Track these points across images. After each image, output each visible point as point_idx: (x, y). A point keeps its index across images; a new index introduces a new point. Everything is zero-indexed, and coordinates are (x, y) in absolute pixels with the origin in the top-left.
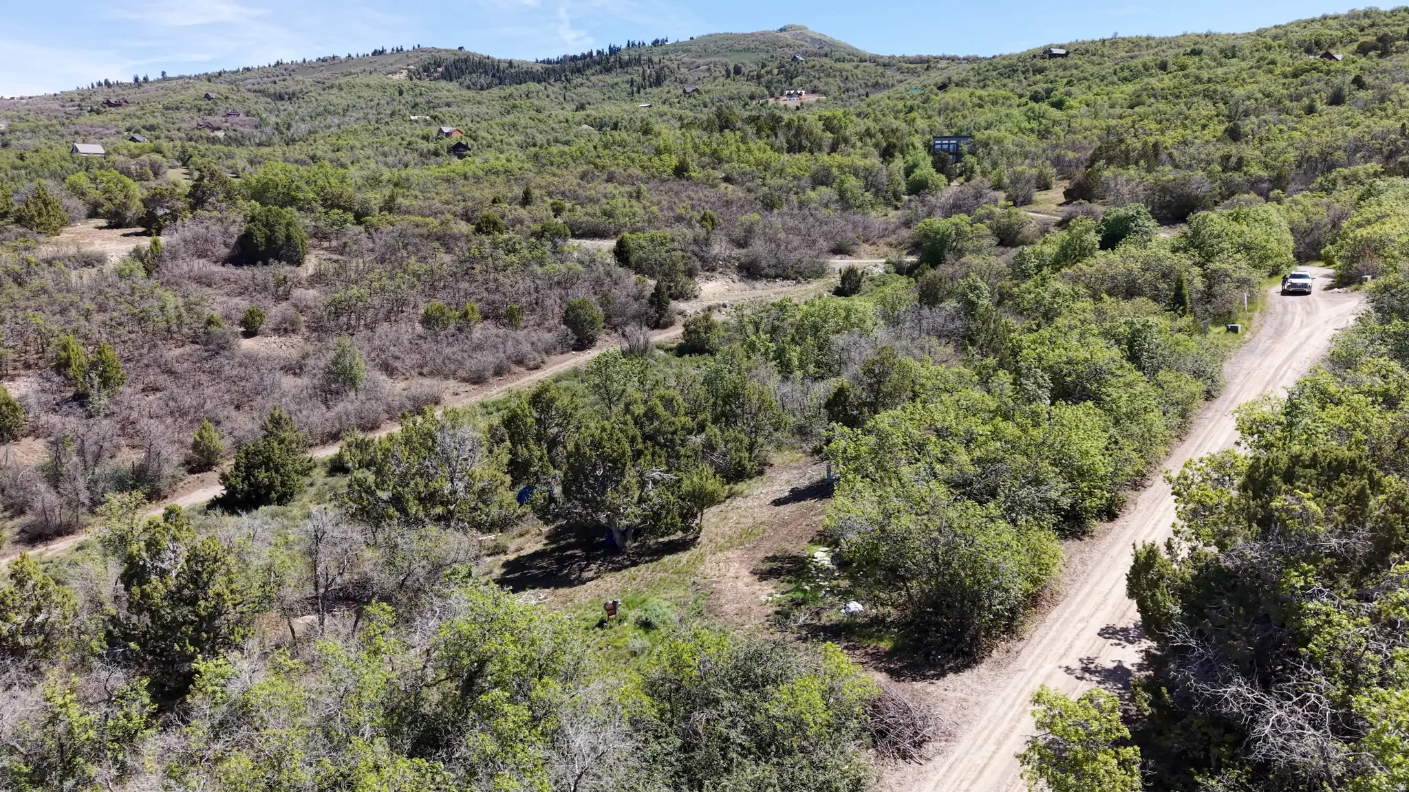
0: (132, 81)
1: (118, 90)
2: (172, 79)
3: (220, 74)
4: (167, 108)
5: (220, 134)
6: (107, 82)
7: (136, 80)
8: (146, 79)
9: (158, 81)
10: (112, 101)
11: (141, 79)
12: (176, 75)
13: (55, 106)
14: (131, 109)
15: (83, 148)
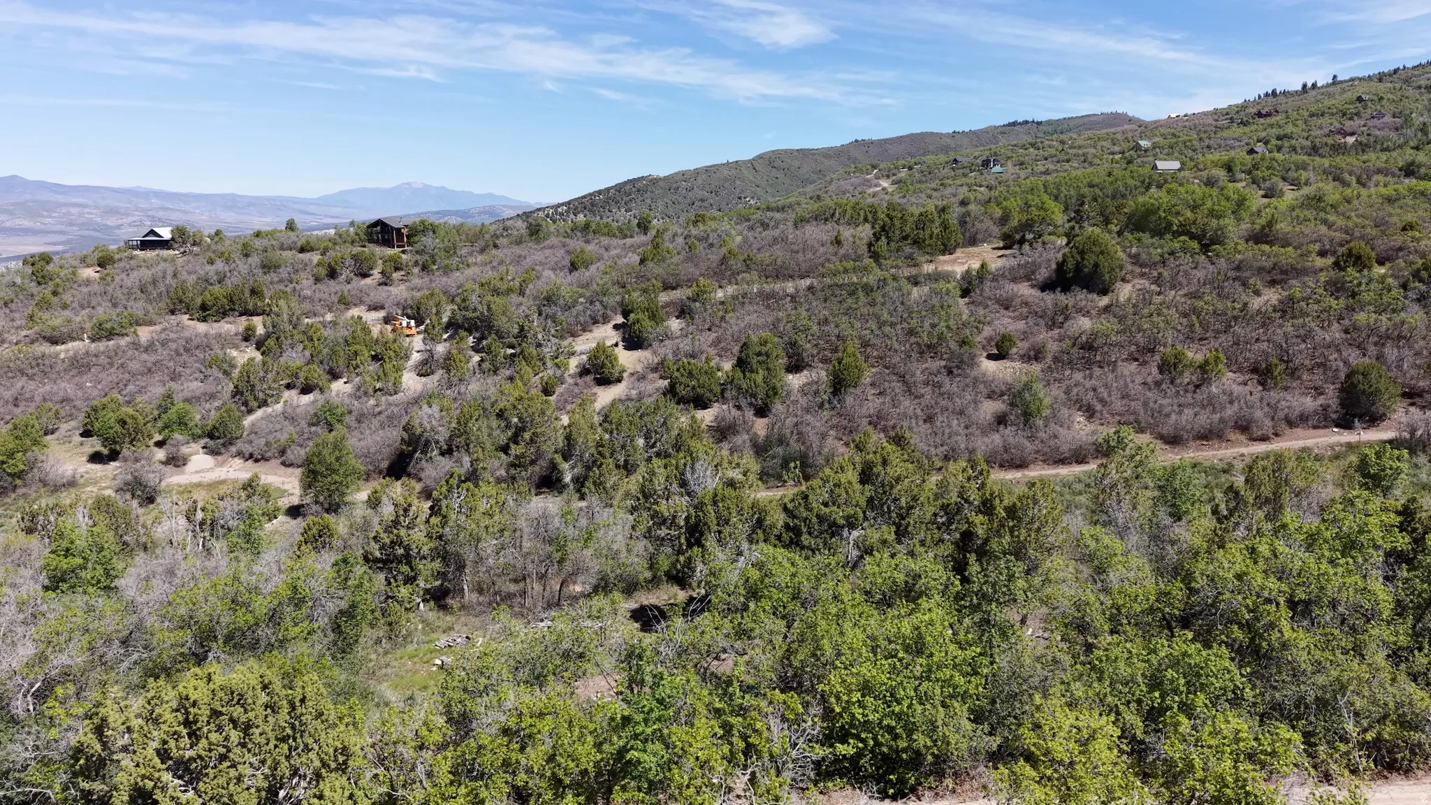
0: (1299, 88)
1: (1282, 99)
2: (1341, 82)
3: (1396, 71)
4: (1312, 115)
5: (1351, 140)
6: (1274, 92)
7: (1305, 86)
8: (1314, 86)
9: (1328, 85)
10: (1264, 112)
11: (1309, 85)
12: (1347, 78)
13: (1210, 121)
14: (1278, 118)
15: (1162, 165)
